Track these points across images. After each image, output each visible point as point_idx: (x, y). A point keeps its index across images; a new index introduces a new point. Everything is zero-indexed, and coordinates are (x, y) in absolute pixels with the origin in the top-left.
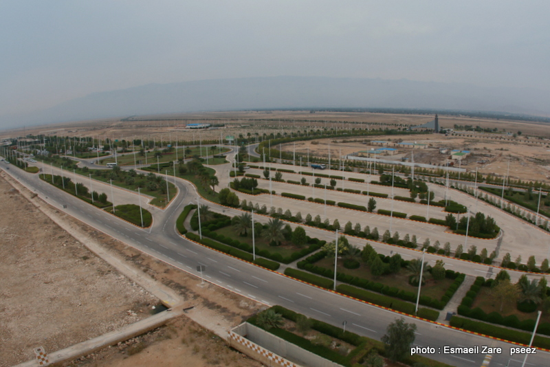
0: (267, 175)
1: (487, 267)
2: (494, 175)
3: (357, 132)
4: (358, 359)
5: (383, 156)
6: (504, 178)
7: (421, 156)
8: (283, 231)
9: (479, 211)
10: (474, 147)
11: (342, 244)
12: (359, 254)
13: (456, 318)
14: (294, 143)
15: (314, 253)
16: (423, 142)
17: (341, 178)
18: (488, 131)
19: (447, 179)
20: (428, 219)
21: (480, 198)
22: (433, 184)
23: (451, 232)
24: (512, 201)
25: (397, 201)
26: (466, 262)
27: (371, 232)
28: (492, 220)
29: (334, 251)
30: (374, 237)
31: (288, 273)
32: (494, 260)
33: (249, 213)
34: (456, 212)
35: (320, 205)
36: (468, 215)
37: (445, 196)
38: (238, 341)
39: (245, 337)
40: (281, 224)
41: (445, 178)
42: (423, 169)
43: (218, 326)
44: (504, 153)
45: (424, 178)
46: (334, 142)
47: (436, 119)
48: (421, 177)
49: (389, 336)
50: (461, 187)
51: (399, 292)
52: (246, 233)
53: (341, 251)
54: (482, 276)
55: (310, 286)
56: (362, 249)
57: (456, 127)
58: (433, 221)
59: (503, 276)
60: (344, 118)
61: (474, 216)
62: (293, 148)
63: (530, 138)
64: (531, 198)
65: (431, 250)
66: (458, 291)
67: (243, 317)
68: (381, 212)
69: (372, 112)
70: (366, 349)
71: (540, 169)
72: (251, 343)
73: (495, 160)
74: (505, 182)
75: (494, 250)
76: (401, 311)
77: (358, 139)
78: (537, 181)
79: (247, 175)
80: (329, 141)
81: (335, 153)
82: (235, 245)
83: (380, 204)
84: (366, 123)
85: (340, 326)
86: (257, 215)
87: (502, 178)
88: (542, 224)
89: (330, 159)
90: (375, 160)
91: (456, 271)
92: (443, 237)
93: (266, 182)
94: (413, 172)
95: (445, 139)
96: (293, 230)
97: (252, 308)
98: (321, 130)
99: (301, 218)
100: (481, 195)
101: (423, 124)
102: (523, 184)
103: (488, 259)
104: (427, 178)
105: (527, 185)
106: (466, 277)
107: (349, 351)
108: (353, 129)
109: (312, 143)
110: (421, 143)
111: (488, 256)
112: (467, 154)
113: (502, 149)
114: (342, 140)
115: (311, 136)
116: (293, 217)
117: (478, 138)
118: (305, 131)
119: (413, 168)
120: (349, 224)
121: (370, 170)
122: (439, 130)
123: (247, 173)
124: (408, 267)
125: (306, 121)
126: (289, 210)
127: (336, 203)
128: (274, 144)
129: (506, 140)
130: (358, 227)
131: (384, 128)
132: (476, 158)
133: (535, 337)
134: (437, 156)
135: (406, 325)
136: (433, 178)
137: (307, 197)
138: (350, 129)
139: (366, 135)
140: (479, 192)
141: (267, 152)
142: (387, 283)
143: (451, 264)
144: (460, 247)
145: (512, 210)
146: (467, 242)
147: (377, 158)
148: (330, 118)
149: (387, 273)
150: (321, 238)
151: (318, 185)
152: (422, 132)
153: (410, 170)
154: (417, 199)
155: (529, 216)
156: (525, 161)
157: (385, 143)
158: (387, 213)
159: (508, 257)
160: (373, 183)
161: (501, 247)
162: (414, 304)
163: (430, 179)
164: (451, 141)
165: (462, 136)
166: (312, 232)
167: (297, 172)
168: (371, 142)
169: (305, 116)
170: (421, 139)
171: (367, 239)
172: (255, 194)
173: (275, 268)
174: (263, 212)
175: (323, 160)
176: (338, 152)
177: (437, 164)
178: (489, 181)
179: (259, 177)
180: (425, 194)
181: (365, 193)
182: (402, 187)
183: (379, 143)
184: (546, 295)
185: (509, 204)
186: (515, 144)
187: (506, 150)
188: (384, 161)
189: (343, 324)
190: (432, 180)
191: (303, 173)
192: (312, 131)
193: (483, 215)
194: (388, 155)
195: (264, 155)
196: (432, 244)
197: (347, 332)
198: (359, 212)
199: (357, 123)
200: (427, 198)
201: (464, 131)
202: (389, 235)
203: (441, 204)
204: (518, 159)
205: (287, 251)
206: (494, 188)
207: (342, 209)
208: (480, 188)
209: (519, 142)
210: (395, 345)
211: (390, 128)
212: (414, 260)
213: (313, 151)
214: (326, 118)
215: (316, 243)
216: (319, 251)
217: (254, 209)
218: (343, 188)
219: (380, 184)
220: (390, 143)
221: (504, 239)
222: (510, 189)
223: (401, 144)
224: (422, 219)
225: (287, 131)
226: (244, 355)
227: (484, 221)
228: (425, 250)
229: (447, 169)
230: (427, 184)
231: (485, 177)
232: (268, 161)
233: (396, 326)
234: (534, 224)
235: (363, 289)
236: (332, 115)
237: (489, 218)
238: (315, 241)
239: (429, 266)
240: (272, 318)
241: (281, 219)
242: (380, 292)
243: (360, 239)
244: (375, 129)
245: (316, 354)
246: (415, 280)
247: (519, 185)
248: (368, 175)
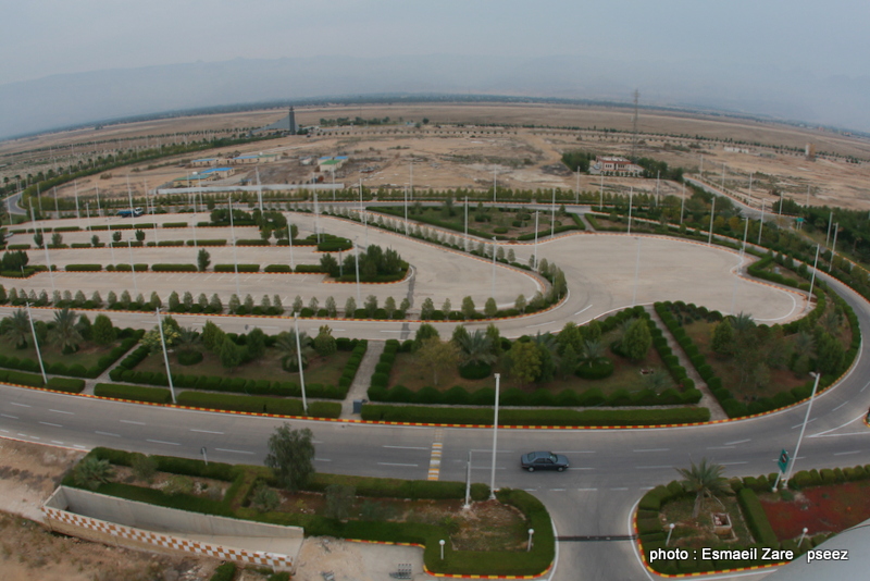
0: (39, 241)
1: (399, 324)
2: (389, 186)
3: (169, 149)
4: (240, 501)
5: (212, 182)
6: (405, 190)
7: (270, 174)
8: (77, 327)
9: (370, 243)
10: (353, 149)
11: (169, 328)
12: (198, 339)
13: (369, 406)
14: (75, 182)
15: (130, 353)
16: (272, 151)
17: (150, 226)
18: (374, 122)
19: (316, 203)
20: (293, 267)
21: (370, 224)
22: (294, 214)
23: (333, 280)
24: (422, 221)
25: (242, 248)
26: (365, 321)
27: (209, 302)
28: (395, 253)
29: (159, 342)
30: (216, 309)
31: (101, 392)
32: (408, 311)
33: (22, 308)
34: (336, 250)
35: (125, 275)
36: (355, 252)
37: (315, 229)
38: (60, 519)
39: (68, 509)
40: (73, 316)
41: (312, 200)
42: (275, 193)
43: (25, 504)
44: (403, 153)
45: (279, 206)
46: (134, 170)
47: (292, 114)
48: (274, 205)
49: (275, 455)
50: (338, 211)
51: (272, 386)
52: (25, 342)
53: (170, 341)
54: (393, 338)
55: (137, 404)
56: (201, 331)
57: (323, 122)
58: (301, 269)
59: (426, 333)
60: (148, 130)
61: (365, 252)
62: (74, 191)
63: (442, 126)
64: (452, 213)
65: (307, 313)
66: (362, 367)
67: (55, 479)
68: (220, 269)
69: (189, 115)
70: (247, 483)
71: (462, 170)
72: (80, 517)
73: (388, 165)
74: (409, 196)
75: (406, 297)
76: (282, 414)
77: (171, 161)
78: (459, 188)
79: (12, 248)
80: (128, 169)
81: (138, 187)
82: (13, 365)
83: (217, 256)
84: (182, 134)
85: (198, 457)
86: (35, 309)
87: (402, 190)
88: (475, 249)
89: (131, 199)
90: (200, 189)
91: (351, 338)
92: (322, 290)
93: (40, 252)
94: (260, 200)
95: (307, 143)
96: (93, 322)
97: (62, 460)
98: (114, 154)
99: (100, 300)
100: (372, 218)
101: (271, 123)
102: (437, 195)
103: (398, 311)
104: (283, 205)
105: (443, 195)
106: (369, 343)
107: (224, 492)
108: (163, 146)
109: (102, 178)
110: (269, 153)
111: (398, 307)
112: (343, 161)
113: (399, 148)
114: (147, 166)
115: (100, 166)
116: (89, 302)
117: (359, 135)
118: (90, 160)
119: (260, 194)
120: (175, 296)
121: (194, 206)
122: (297, 131)
123: (9, 244)
124: (276, 345)
125: (90, 143)
126: (80, 292)
127: (150, 267)
128: (44, 189)
129: (405, 134)
130: (188, 297)
131: (210, 137)
132: (358, 166)
133: (499, 412)
134: (296, 169)
135: (295, 433)
136: (292, 205)
137: (105, 265)
138: (158, 147)
139: (183, 152)
140: (368, 214)
141: (35, 204)
142: (251, 375)
143: (342, 329)
144: (351, 301)
145: (423, 234)
146: (360, 293)
147: (203, 186)
148: (127, 133)
149: (246, 361)
150: (136, 327)
151: (118, 243)
152: (270, 137)
153: (256, 196)
154: (273, 239)
155: (452, 239)
156: (437, 161)
157: (213, 161)
158: (228, 269)
159: (429, 304)
160: (201, 225)
161: (416, 291)
162: (299, 399)
163: (288, 206)
164: (317, 145)
165: (333, 135)
166: (121, 320)
167: (84, 227)
168: (192, 162)
169: (88, 136)
170: (269, 147)
171: (206, 313)
172: (27, 276)
173: (79, 389)
174: (42, 302)
175: (121, 202)
176: (143, 186)
177: (297, 182)
178: (381, 196)
179: (28, 247)
180: (283, 230)
181: (191, 244)
182: (247, 225)
183: (205, 162)
184: (502, 350)
185: (418, 227)
186: (420, 137)
187: (405, 148)
188: (215, 188)
189: (202, 453)
190: (292, 207)
191: (94, 228)
192: (100, 158)
193: (379, 249)
194: (219, 178)
195: (32, 209)
196: (306, 304)
197: (211, 464)
198: (186, 274)
199: (168, 135)
200: (288, 236)
201: (336, 127)
202: (238, 301)
203: (311, 241)
204: (426, 160)
205: (91, 357)
206: (390, 205)
207: (161, 275)
208: (368, 209)
209: (425, 134)
210: (289, 467)
211: (220, 137)
212: (284, 333)
213: (105, 191)
214: (119, 134)
215: (130, 336)
216: (137, 347)
217: (29, 301)
218: (157, 242)
219: (212, 225)
220: (222, 160)
221: (418, 278)
222: (417, 205)
223: (239, 160)
224: (284, 269)
225: (62, 165)
226: (76, 540)
227: (381, 257)
228: (296, 314)
229: (314, 187)
230: (284, 214)
231: (375, 191)
232: (39, 218)
233: (280, 438)
234: (463, 250)
235: (216, 393)
236: (129, 129)
237: (388, 251)
238: (128, 333)
239: (310, 338)
240: (95, 469)
241: (72, 307)
242: (244, 392)
243: (195, 315)
244: (197, 141)
245: (177, 508)
246: (292, 364)
247: (431, 196)
248: (191, 214)
